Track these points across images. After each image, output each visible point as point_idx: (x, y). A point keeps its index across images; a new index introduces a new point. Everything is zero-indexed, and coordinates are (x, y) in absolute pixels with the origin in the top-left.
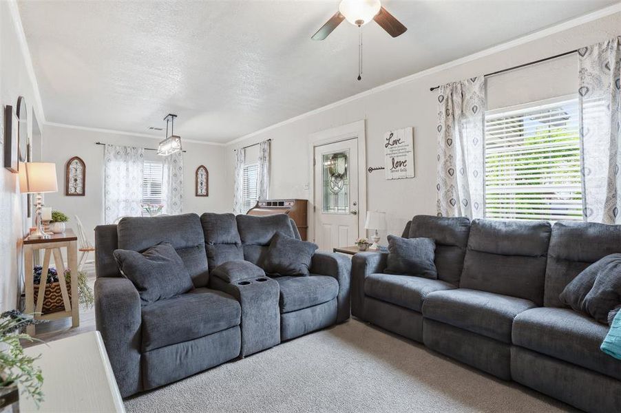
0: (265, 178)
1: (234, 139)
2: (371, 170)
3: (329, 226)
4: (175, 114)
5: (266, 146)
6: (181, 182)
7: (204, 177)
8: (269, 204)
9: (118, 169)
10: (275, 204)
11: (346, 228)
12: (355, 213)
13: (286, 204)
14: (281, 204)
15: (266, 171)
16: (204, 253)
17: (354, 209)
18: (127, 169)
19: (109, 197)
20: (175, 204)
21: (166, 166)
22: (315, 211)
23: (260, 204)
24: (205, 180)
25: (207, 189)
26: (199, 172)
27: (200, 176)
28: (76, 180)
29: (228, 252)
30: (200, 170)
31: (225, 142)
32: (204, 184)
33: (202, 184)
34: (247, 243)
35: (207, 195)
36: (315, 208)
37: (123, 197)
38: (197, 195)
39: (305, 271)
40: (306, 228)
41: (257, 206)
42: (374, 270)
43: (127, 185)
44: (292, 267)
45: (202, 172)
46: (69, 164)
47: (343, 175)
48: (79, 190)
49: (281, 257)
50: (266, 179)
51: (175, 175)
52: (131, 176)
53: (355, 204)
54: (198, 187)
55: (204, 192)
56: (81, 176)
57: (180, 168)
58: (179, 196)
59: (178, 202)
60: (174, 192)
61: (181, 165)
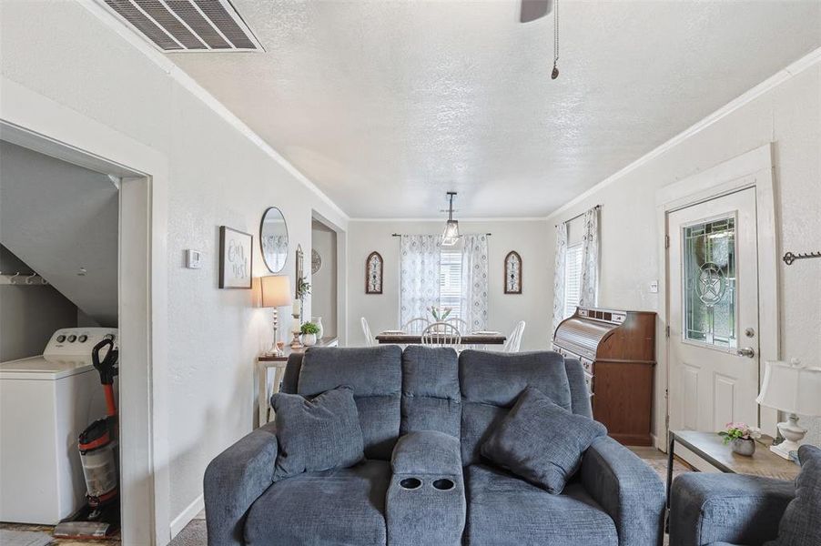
0: (592, 269)
1: (556, 209)
2: (790, 258)
3: (694, 371)
4: (455, 191)
5: (593, 218)
6: (484, 276)
7: (516, 267)
8: (592, 313)
9: (414, 262)
10: (599, 315)
11: (731, 382)
12: (751, 354)
13: (614, 318)
14: (608, 316)
15: (592, 257)
16: (397, 409)
17: (749, 344)
18: (423, 262)
19: (405, 294)
20: (477, 304)
21: (466, 254)
22: (668, 335)
23: (580, 312)
24: (517, 272)
25: (520, 284)
26: (510, 260)
27: (510, 266)
28: (375, 277)
29: (429, 413)
30: (511, 258)
31: (546, 215)
32: (516, 276)
33: (512, 276)
34: (471, 400)
35: (520, 292)
36: (668, 329)
37: (418, 295)
38: (506, 292)
39: (555, 480)
40: (654, 365)
41: (576, 316)
42: (726, 531)
43: (422, 281)
44: (530, 465)
45: (513, 260)
46: (369, 259)
47: (724, 268)
48: (378, 289)
49: (517, 438)
50: (593, 271)
51: (477, 266)
52: (427, 271)
53: (749, 334)
54: (508, 281)
55: (516, 288)
56: (379, 272)
57: (483, 257)
58: (482, 293)
59: (481, 302)
60: (475, 289)
61: (485, 252)
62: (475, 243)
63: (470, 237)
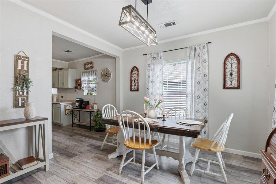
6: (205, 75)
7: (235, 66)
20: (198, 97)
24: (236, 70)
25: (239, 81)
26: (229, 61)
27: (228, 66)
28: (135, 81)
30: (229, 59)
32: (235, 74)
33: (231, 74)
35: (239, 87)
38: (225, 88)
45: (232, 60)
48: (136, 88)
51: (199, 69)
54: (227, 79)
55: (235, 84)
56: (137, 78)
57: (204, 61)
58: (202, 89)
59: (202, 96)
60: (197, 86)
61: (206, 57)
62: (198, 50)
63: (193, 47)
